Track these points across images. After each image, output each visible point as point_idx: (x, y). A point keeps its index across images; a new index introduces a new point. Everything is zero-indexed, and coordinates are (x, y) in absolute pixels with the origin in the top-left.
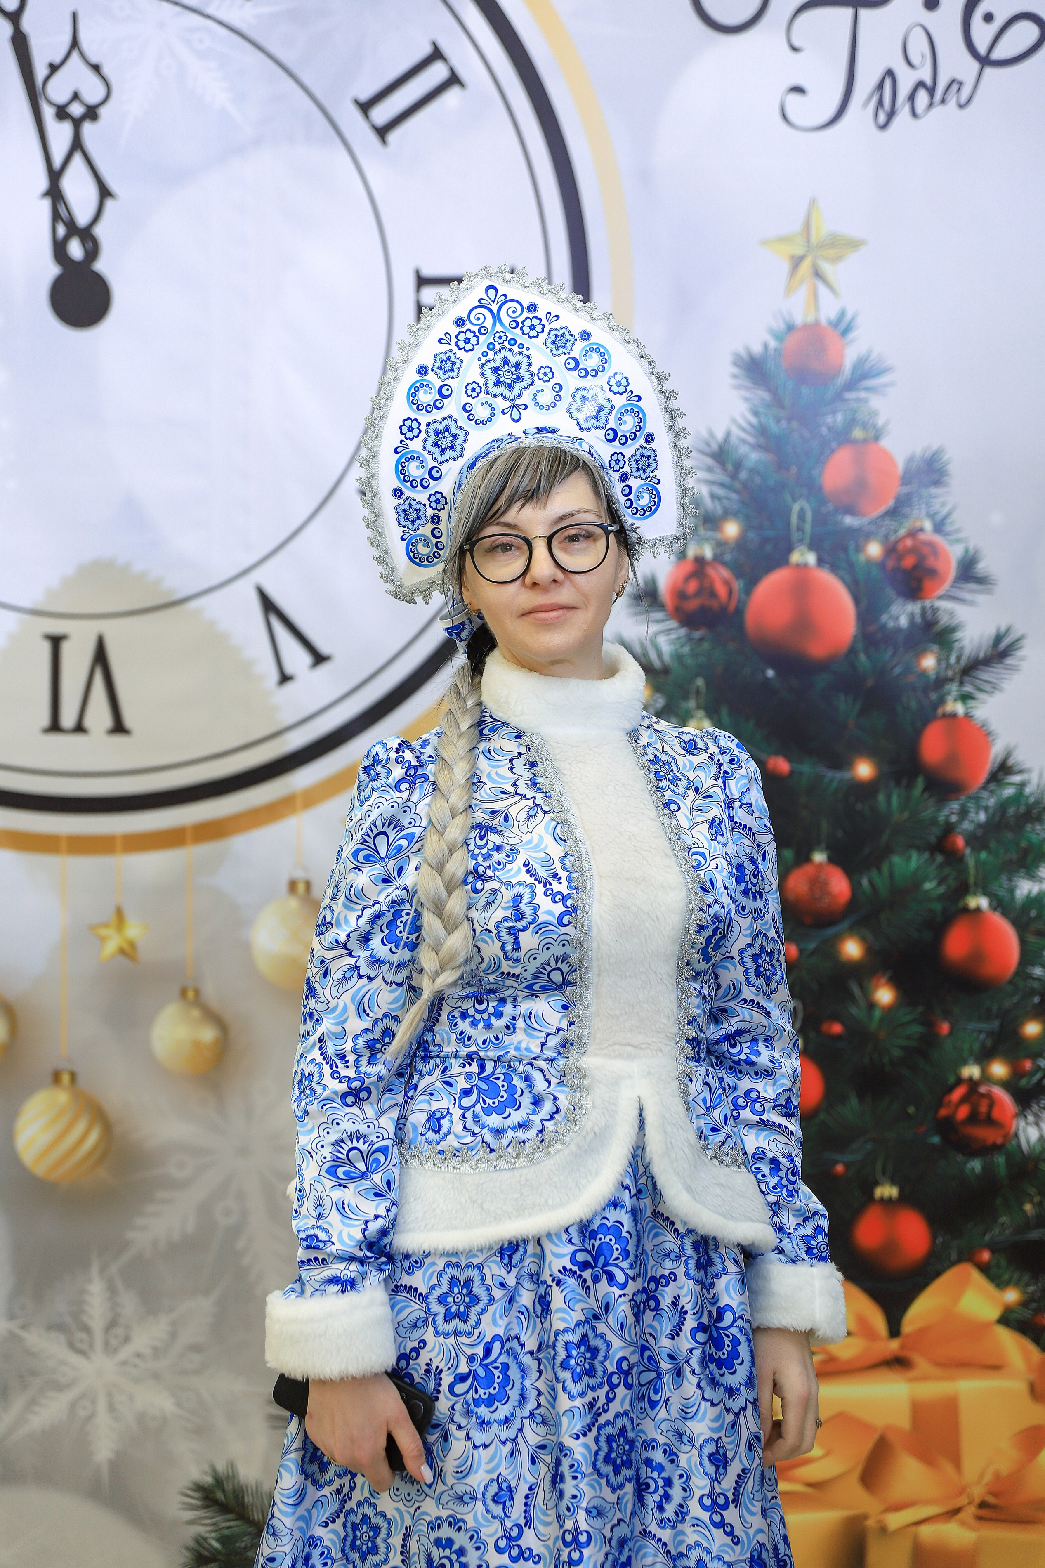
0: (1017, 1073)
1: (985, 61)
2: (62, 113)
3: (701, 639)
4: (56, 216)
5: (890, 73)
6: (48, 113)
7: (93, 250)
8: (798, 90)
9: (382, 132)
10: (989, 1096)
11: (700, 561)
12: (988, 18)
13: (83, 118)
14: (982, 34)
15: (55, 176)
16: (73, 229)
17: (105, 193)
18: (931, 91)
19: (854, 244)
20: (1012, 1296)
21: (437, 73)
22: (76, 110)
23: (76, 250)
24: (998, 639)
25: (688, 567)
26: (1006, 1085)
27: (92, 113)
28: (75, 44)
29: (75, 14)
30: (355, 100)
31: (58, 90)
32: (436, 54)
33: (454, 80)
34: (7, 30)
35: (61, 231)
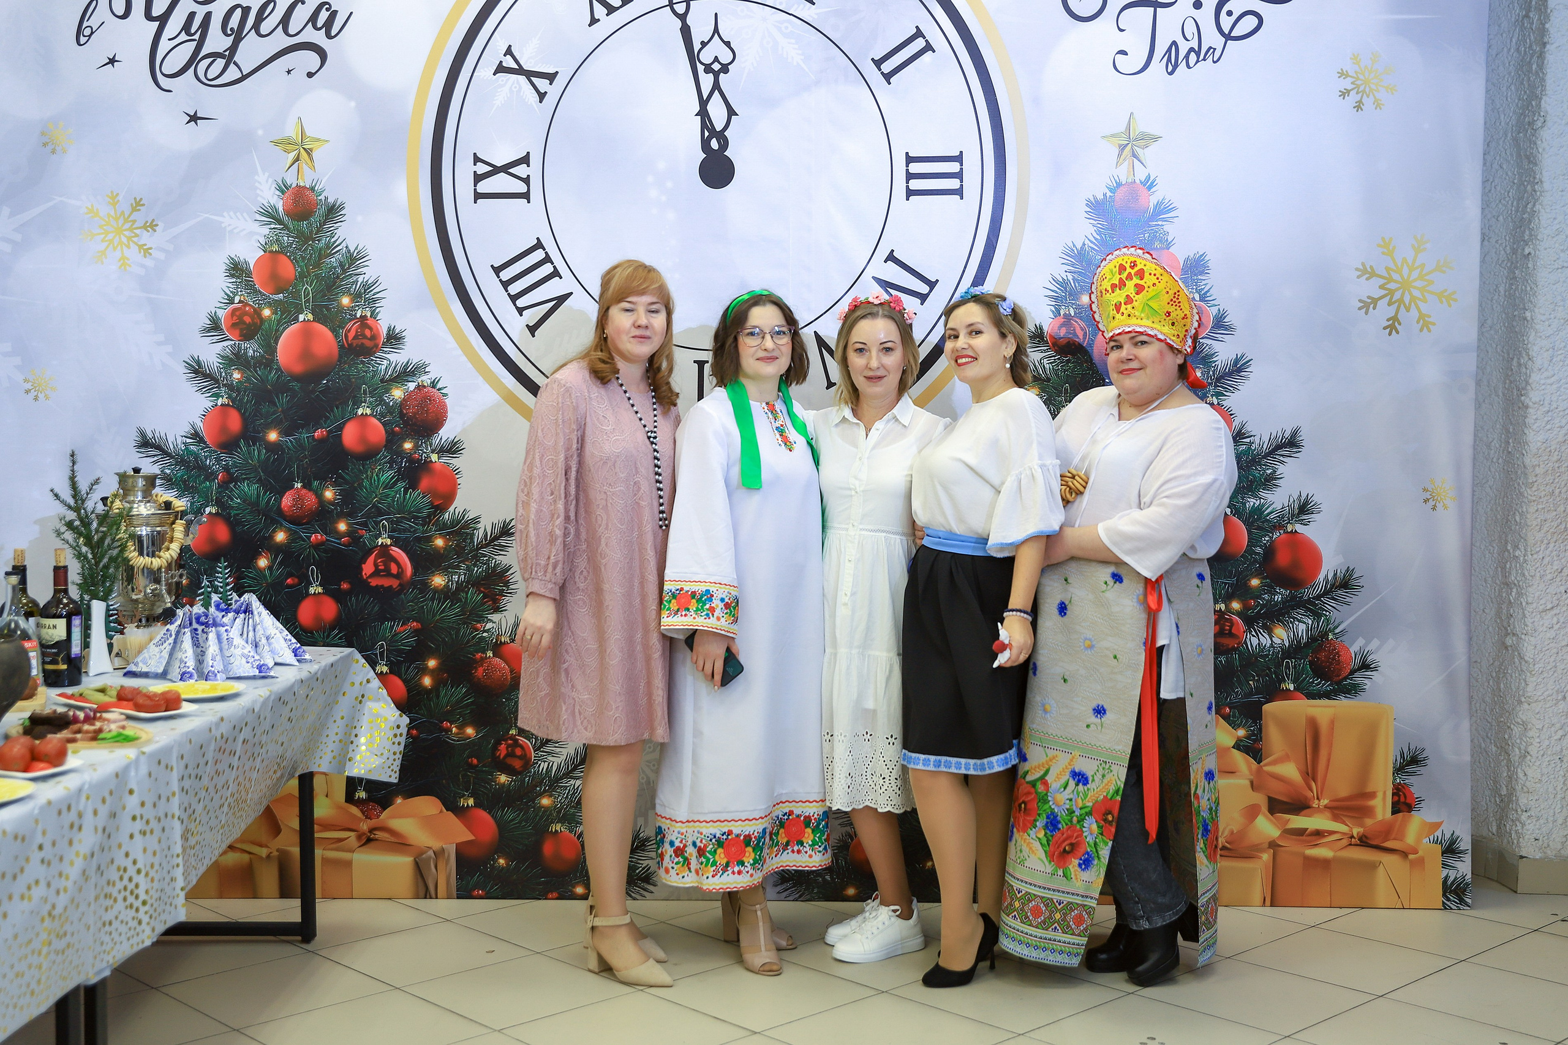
0: (1246, 607)
1: (1228, 37)
2: (708, 69)
3: (1068, 361)
4: (704, 126)
5: (1174, 43)
6: (700, 68)
7: (724, 143)
8: (1123, 53)
9: (888, 77)
10: (1231, 621)
11: (1067, 317)
12: (1230, 13)
13: (720, 71)
14: (1226, 22)
15: (703, 103)
16: (714, 133)
17: (731, 112)
18: (1198, 54)
19: (1156, 139)
20: (1241, 732)
21: (920, 43)
22: (716, 67)
23: (714, 144)
24: (1237, 361)
25: (1061, 320)
26: (1239, 614)
27: (725, 69)
28: (716, 30)
29: (716, 14)
30: (873, 59)
31: (706, 56)
32: (919, 34)
33: (928, 48)
34: (679, 23)
35: (707, 134)
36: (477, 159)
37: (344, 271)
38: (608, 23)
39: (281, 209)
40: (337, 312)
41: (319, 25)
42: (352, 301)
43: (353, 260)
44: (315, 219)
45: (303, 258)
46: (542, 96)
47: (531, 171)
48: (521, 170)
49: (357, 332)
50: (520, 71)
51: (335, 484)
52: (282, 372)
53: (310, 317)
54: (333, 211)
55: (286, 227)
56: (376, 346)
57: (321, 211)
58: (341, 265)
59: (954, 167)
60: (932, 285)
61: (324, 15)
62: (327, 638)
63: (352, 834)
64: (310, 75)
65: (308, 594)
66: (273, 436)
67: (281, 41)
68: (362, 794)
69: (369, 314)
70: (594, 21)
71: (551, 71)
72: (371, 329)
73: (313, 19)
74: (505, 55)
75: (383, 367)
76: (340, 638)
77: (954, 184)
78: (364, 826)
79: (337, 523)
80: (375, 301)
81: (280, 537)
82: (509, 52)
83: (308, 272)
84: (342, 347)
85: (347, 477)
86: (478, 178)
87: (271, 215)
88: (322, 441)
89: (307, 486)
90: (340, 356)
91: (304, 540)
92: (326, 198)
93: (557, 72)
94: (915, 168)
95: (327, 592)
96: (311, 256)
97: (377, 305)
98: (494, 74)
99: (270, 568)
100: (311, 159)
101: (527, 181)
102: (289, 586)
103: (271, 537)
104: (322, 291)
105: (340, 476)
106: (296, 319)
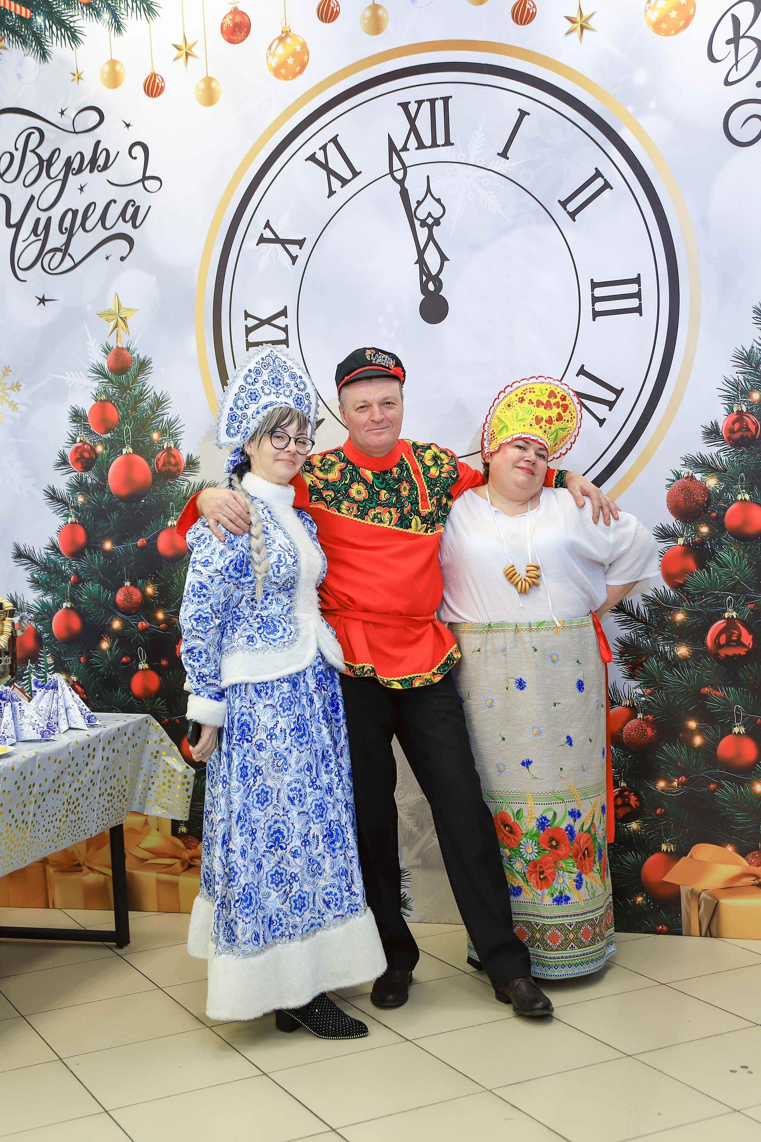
2: (423, 223)
3: (743, 453)
4: (422, 272)
6: (417, 223)
7: (439, 286)
9: (573, 215)
11: (740, 413)
13: (433, 224)
15: (421, 253)
16: (430, 277)
17: (444, 258)
21: (599, 183)
22: (430, 221)
23: (431, 287)
25: (734, 417)
27: (437, 222)
28: (429, 190)
29: (428, 177)
30: (559, 201)
31: (421, 214)
32: (598, 174)
33: (607, 185)
34: (398, 187)
35: (424, 278)
36: (247, 315)
37: (154, 412)
38: (342, 193)
39: (106, 367)
40: (149, 446)
41: (127, 218)
42: (160, 436)
43: (159, 403)
44: (131, 373)
45: (124, 404)
46: (294, 259)
47: (289, 321)
48: (280, 321)
49: (165, 460)
50: (277, 240)
51: (154, 582)
52: (112, 495)
53: (131, 450)
54: (143, 365)
55: (111, 381)
56: (179, 470)
57: (134, 366)
58: (151, 408)
59: (633, 288)
60: (618, 393)
61: (130, 210)
62: (153, 704)
63: (177, 861)
64: (122, 259)
65: (138, 670)
66: (108, 545)
67: (100, 234)
68: (183, 829)
69: (173, 446)
70: (331, 193)
71: (301, 238)
72: (175, 457)
73: (123, 214)
74: (265, 228)
75: (185, 487)
76: (162, 705)
77: (633, 303)
78: (186, 855)
79: (156, 613)
80: (176, 435)
81: (117, 625)
82: (268, 225)
83: (128, 415)
84: (154, 473)
85: (162, 576)
86: (249, 330)
87: (100, 372)
88: (143, 548)
89: (134, 584)
90: (153, 480)
91: (133, 627)
92: (138, 356)
93: (305, 239)
94: (600, 292)
95: (152, 668)
96: (129, 402)
97: (178, 438)
98: (257, 245)
99: (110, 649)
100: (126, 325)
101: (285, 330)
102: (124, 664)
103: (110, 625)
104: (138, 429)
105: (157, 575)
106: (121, 452)
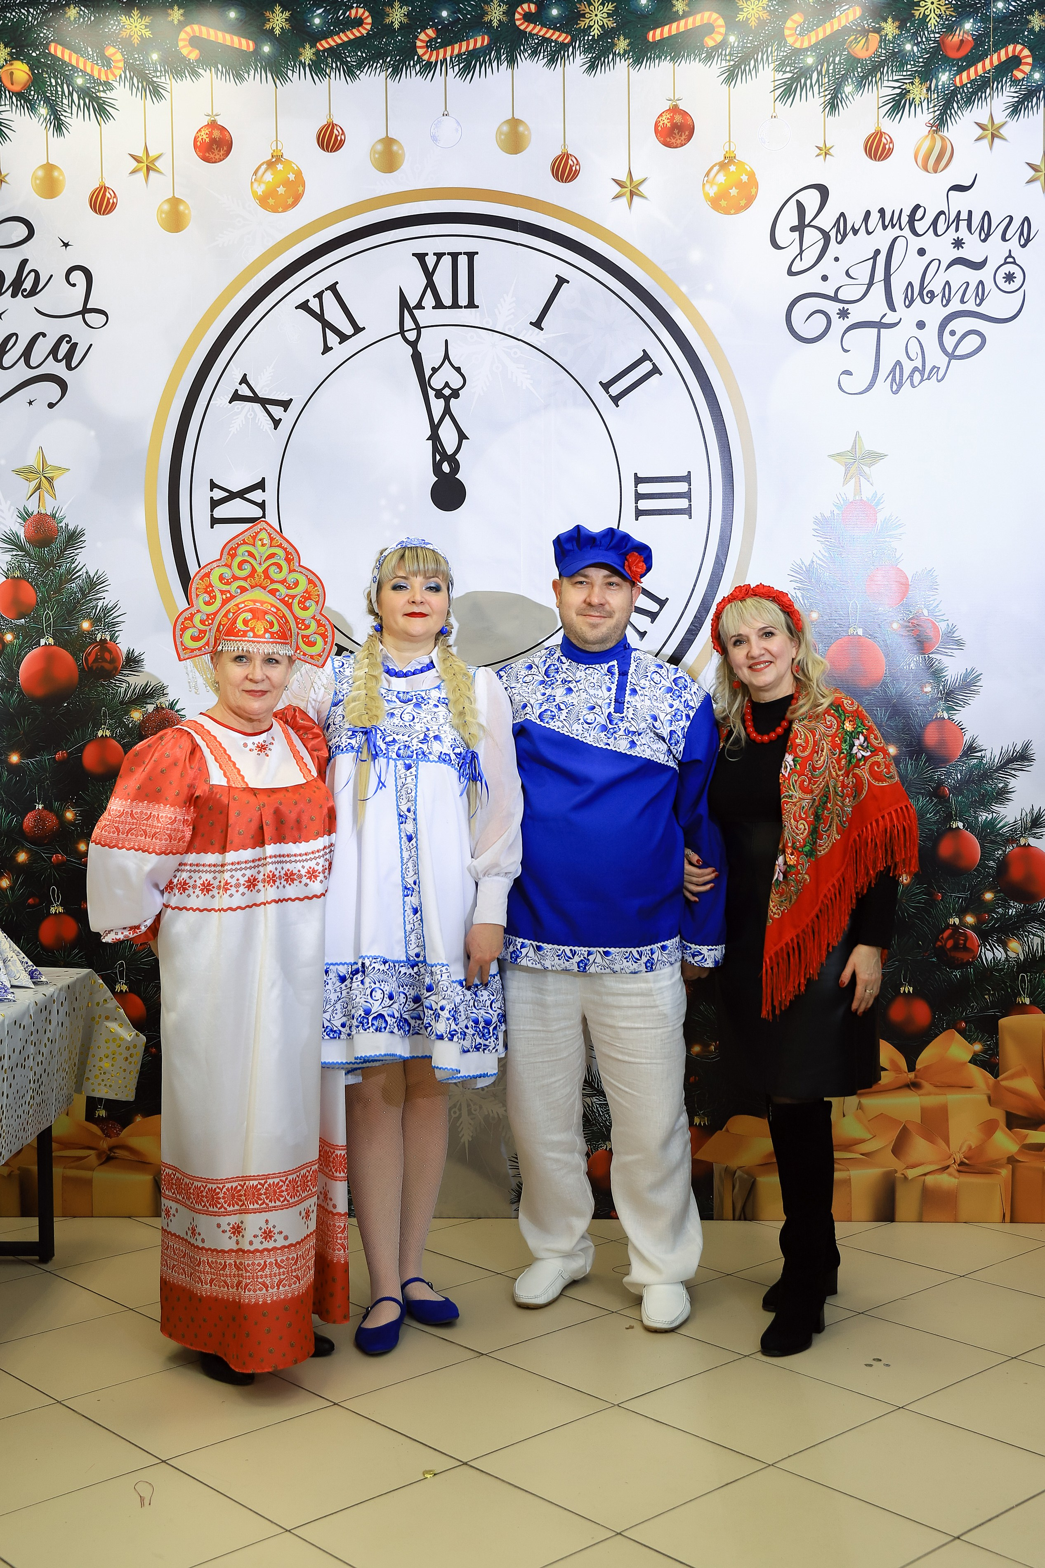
0: (980, 921)
1: (952, 356)
2: (439, 394)
4: (435, 450)
5: (898, 363)
6: (432, 394)
7: (455, 467)
8: (848, 373)
9: (616, 400)
10: (965, 935)
12: (953, 333)
13: (451, 396)
14: (949, 342)
15: (435, 428)
16: (445, 457)
17: (462, 436)
18: (922, 373)
19: (882, 456)
20: (978, 1047)
21: (646, 367)
22: (447, 392)
23: (446, 468)
24: (967, 675)
26: (973, 928)
27: (455, 394)
28: (447, 357)
29: (446, 341)
30: (600, 383)
31: (437, 382)
32: (646, 357)
33: (655, 370)
34: (410, 350)
35: (438, 457)
36: (213, 485)
37: (84, 595)
38: (340, 351)
39: (22, 536)
40: (77, 636)
41: (60, 357)
42: (92, 625)
43: (93, 585)
44: (57, 545)
45: (44, 584)
46: (276, 423)
47: (268, 496)
48: (257, 496)
49: (97, 655)
50: (255, 399)
51: (75, 806)
52: (24, 695)
53: (51, 641)
54: (73, 538)
55: (28, 554)
56: (116, 669)
57: (61, 538)
58: (81, 589)
59: (682, 487)
60: (662, 603)
61: (64, 348)
62: (68, 957)
63: (92, 1152)
64: (51, 406)
65: (49, 914)
66: (14, 758)
67: (22, 373)
68: (103, 1113)
69: (108, 638)
70: (327, 349)
71: (286, 398)
72: (110, 652)
73: (54, 351)
74: (240, 384)
75: (123, 690)
76: (81, 958)
77: (682, 503)
78: (104, 1145)
79: (78, 843)
80: (114, 624)
81: (22, 857)
82: (244, 380)
83: (49, 597)
84: (82, 670)
85: (87, 798)
86: (214, 504)
87: (13, 541)
88: (63, 762)
89: (48, 807)
90: (81, 679)
91: (45, 861)
92: (67, 525)
93: (291, 400)
94: (643, 488)
95: (67, 911)
96: (52, 582)
97: (116, 629)
98: (230, 402)
99: (11, 888)
100: (52, 487)
101: (262, 505)
102: (30, 906)
103: (13, 858)
104: (63, 615)
105: (80, 797)
106: (38, 643)
